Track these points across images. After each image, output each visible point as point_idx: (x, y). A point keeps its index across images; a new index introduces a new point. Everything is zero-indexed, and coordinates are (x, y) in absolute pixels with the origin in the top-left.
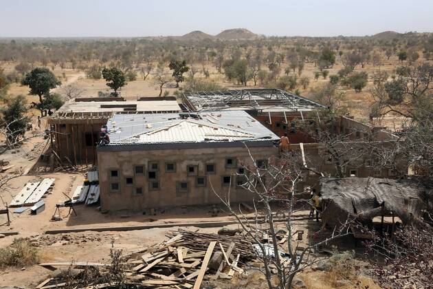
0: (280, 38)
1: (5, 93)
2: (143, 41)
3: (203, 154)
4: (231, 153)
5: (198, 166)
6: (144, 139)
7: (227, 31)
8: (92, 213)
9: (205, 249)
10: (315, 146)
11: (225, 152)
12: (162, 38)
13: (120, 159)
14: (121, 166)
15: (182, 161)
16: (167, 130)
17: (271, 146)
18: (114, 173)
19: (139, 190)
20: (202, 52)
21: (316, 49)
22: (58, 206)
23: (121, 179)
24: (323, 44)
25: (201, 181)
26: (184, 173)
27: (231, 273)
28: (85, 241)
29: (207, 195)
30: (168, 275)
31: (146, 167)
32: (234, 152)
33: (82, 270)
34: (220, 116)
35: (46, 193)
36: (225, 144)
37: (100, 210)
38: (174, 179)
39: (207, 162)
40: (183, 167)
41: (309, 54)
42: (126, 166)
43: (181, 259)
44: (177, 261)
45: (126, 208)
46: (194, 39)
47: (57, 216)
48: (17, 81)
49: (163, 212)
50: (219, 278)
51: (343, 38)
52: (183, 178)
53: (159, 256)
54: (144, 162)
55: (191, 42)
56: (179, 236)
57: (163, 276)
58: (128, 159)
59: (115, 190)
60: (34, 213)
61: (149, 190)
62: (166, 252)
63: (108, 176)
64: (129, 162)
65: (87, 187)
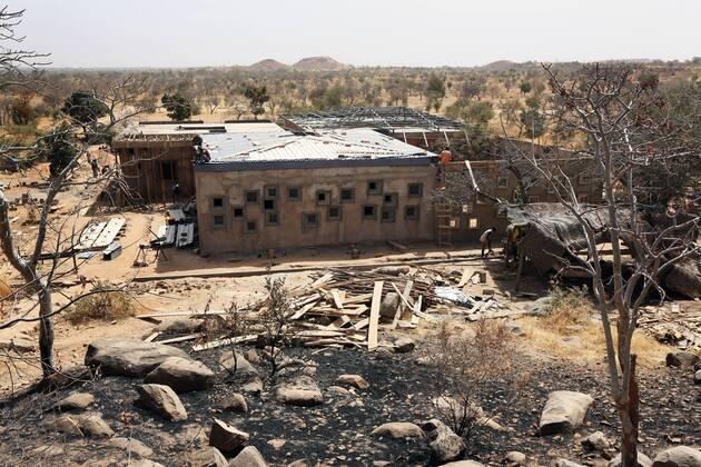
0: (372, 68)
1: (35, 127)
2: (202, 71)
3: (338, 175)
4: (375, 174)
5: (330, 192)
6: (255, 157)
7: (305, 60)
8: (187, 257)
9: (371, 290)
10: (487, 164)
11: (367, 173)
12: (225, 68)
13: (226, 183)
14: (227, 191)
15: (309, 185)
16: (283, 147)
17: (428, 165)
18: (218, 202)
19: (252, 226)
20: (277, 83)
21: (418, 80)
22: (142, 247)
23: (226, 211)
24: (426, 75)
25: (334, 212)
26: (313, 201)
27: (415, 320)
28: (189, 289)
29: (342, 231)
30: (327, 324)
31: (262, 193)
32: (380, 173)
33: (202, 321)
34: (344, 134)
35: (118, 235)
36: (366, 162)
37: (198, 253)
38: (300, 210)
39: (344, 186)
40: (312, 192)
41: (411, 85)
42: (234, 192)
43: (339, 305)
44: (334, 306)
45: (233, 249)
46: (265, 69)
47: (140, 261)
48: (47, 115)
49: (285, 255)
50: (398, 327)
51: (450, 69)
52: (310, 209)
53: (308, 301)
54: (259, 186)
55: (262, 72)
56: (328, 276)
57: (320, 327)
58: (236, 182)
59: (218, 226)
60: (107, 258)
61: (266, 225)
62: (317, 296)
63: (210, 206)
64: (238, 186)
65: (173, 227)
